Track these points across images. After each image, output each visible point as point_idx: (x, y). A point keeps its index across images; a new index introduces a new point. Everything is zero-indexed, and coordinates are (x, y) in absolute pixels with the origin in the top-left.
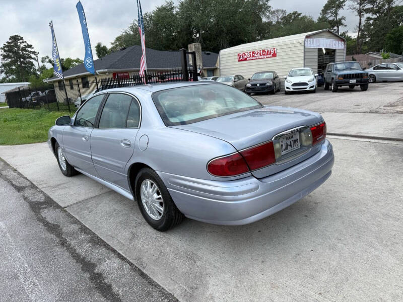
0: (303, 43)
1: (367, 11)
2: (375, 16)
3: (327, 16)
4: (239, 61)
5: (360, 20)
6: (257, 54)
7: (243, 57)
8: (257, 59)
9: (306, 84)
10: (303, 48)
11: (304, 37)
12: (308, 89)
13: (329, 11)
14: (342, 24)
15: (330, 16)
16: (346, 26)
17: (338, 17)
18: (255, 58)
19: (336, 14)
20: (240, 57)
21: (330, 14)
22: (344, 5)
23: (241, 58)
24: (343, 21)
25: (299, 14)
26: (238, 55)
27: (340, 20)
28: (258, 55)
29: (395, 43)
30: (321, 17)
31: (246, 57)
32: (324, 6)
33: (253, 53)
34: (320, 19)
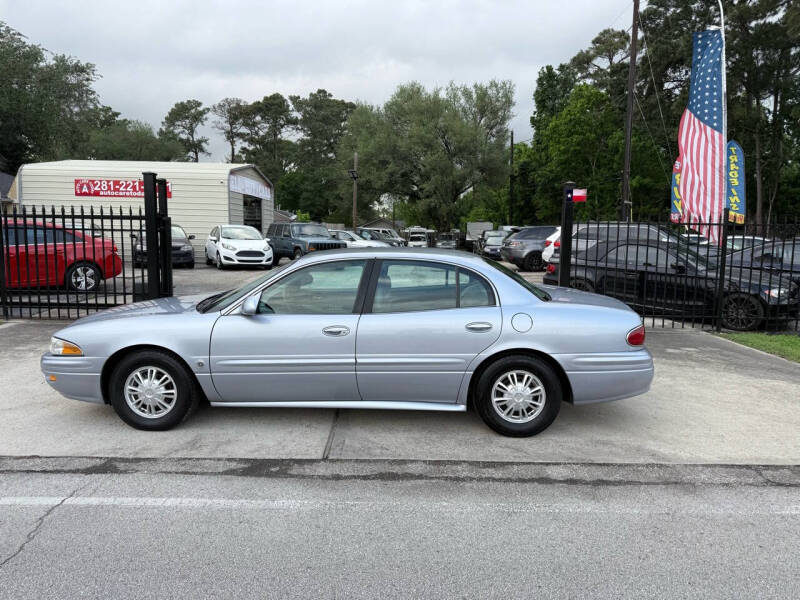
0: (226, 182)
1: (241, 136)
2: (251, 148)
3: (176, 131)
4: (77, 194)
5: (233, 150)
6: (126, 187)
7: (89, 188)
8: (126, 196)
9: (260, 254)
10: (226, 189)
11: (228, 172)
12: (264, 263)
13: (179, 123)
14: (202, 150)
15: (183, 132)
16: (209, 154)
17: (197, 137)
18: (121, 194)
19: (192, 132)
20: (81, 187)
21: (181, 129)
22: (206, 119)
23: (85, 190)
24: (204, 145)
25: (117, 114)
26: (77, 182)
27: (200, 142)
28: (128, 189)
29: (290, 197)
30: (164, 129)
31: (97, 189)
32: (170, 110)
33: (116, 183)
34: (161, 132)
